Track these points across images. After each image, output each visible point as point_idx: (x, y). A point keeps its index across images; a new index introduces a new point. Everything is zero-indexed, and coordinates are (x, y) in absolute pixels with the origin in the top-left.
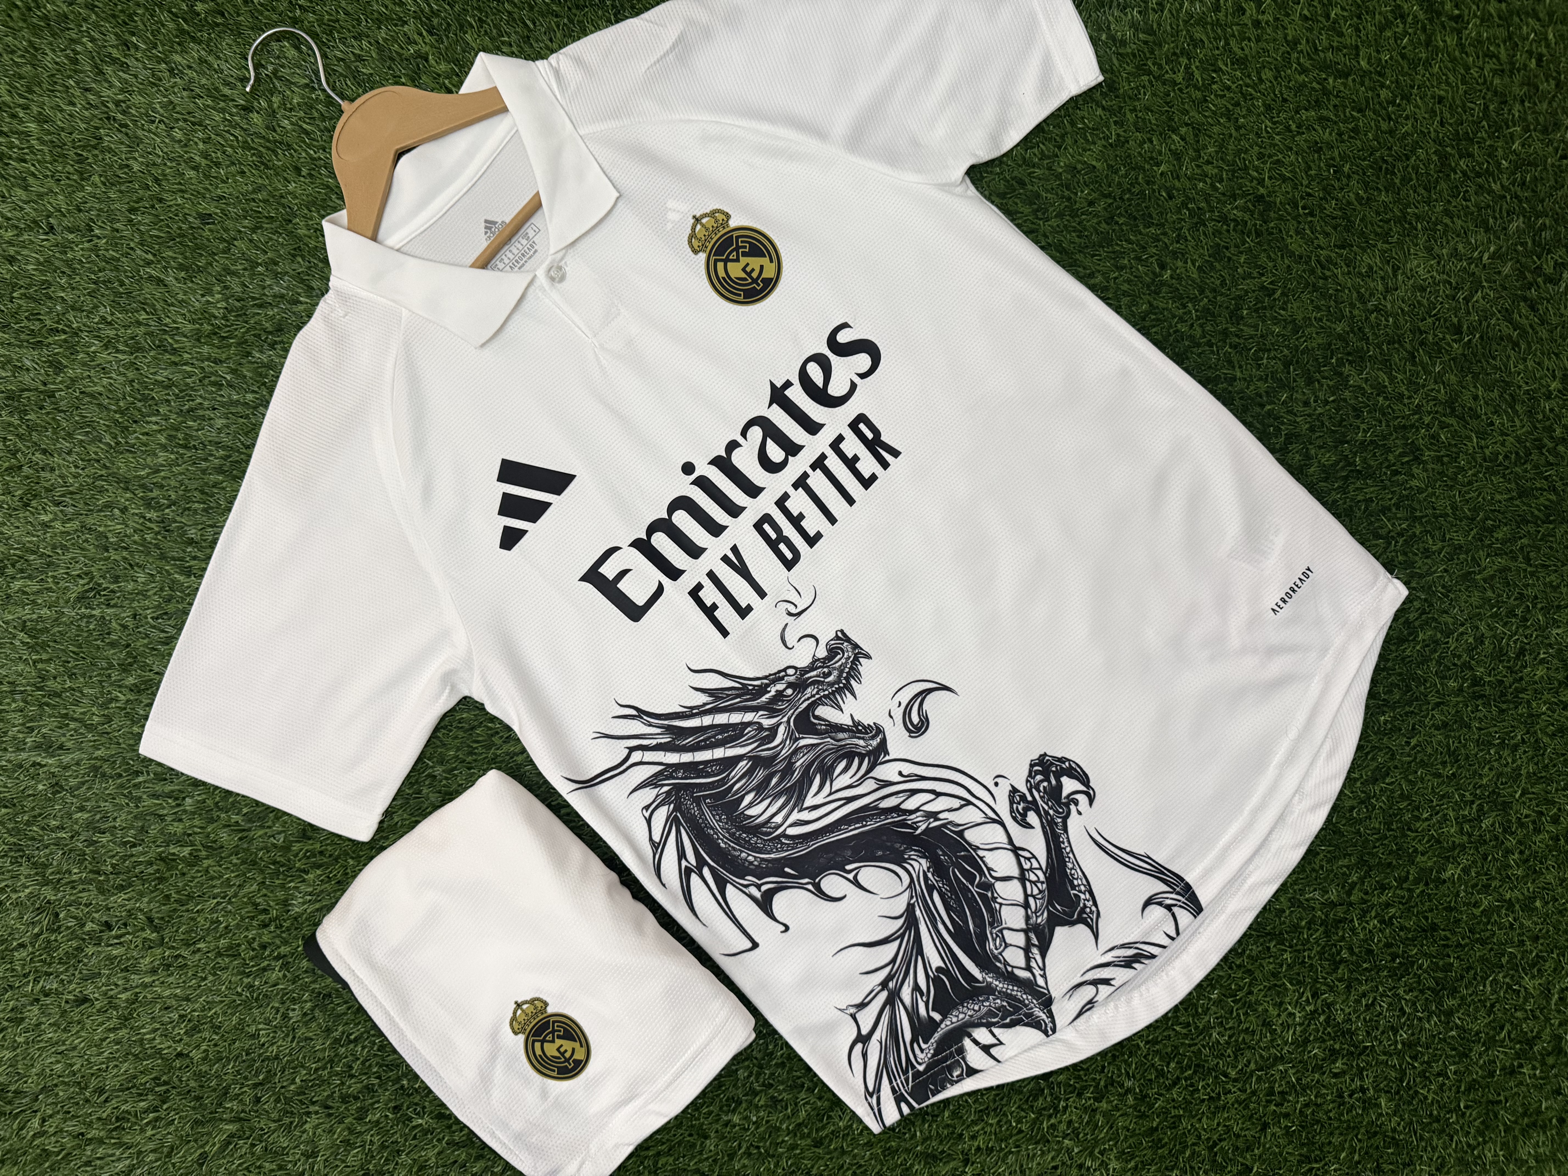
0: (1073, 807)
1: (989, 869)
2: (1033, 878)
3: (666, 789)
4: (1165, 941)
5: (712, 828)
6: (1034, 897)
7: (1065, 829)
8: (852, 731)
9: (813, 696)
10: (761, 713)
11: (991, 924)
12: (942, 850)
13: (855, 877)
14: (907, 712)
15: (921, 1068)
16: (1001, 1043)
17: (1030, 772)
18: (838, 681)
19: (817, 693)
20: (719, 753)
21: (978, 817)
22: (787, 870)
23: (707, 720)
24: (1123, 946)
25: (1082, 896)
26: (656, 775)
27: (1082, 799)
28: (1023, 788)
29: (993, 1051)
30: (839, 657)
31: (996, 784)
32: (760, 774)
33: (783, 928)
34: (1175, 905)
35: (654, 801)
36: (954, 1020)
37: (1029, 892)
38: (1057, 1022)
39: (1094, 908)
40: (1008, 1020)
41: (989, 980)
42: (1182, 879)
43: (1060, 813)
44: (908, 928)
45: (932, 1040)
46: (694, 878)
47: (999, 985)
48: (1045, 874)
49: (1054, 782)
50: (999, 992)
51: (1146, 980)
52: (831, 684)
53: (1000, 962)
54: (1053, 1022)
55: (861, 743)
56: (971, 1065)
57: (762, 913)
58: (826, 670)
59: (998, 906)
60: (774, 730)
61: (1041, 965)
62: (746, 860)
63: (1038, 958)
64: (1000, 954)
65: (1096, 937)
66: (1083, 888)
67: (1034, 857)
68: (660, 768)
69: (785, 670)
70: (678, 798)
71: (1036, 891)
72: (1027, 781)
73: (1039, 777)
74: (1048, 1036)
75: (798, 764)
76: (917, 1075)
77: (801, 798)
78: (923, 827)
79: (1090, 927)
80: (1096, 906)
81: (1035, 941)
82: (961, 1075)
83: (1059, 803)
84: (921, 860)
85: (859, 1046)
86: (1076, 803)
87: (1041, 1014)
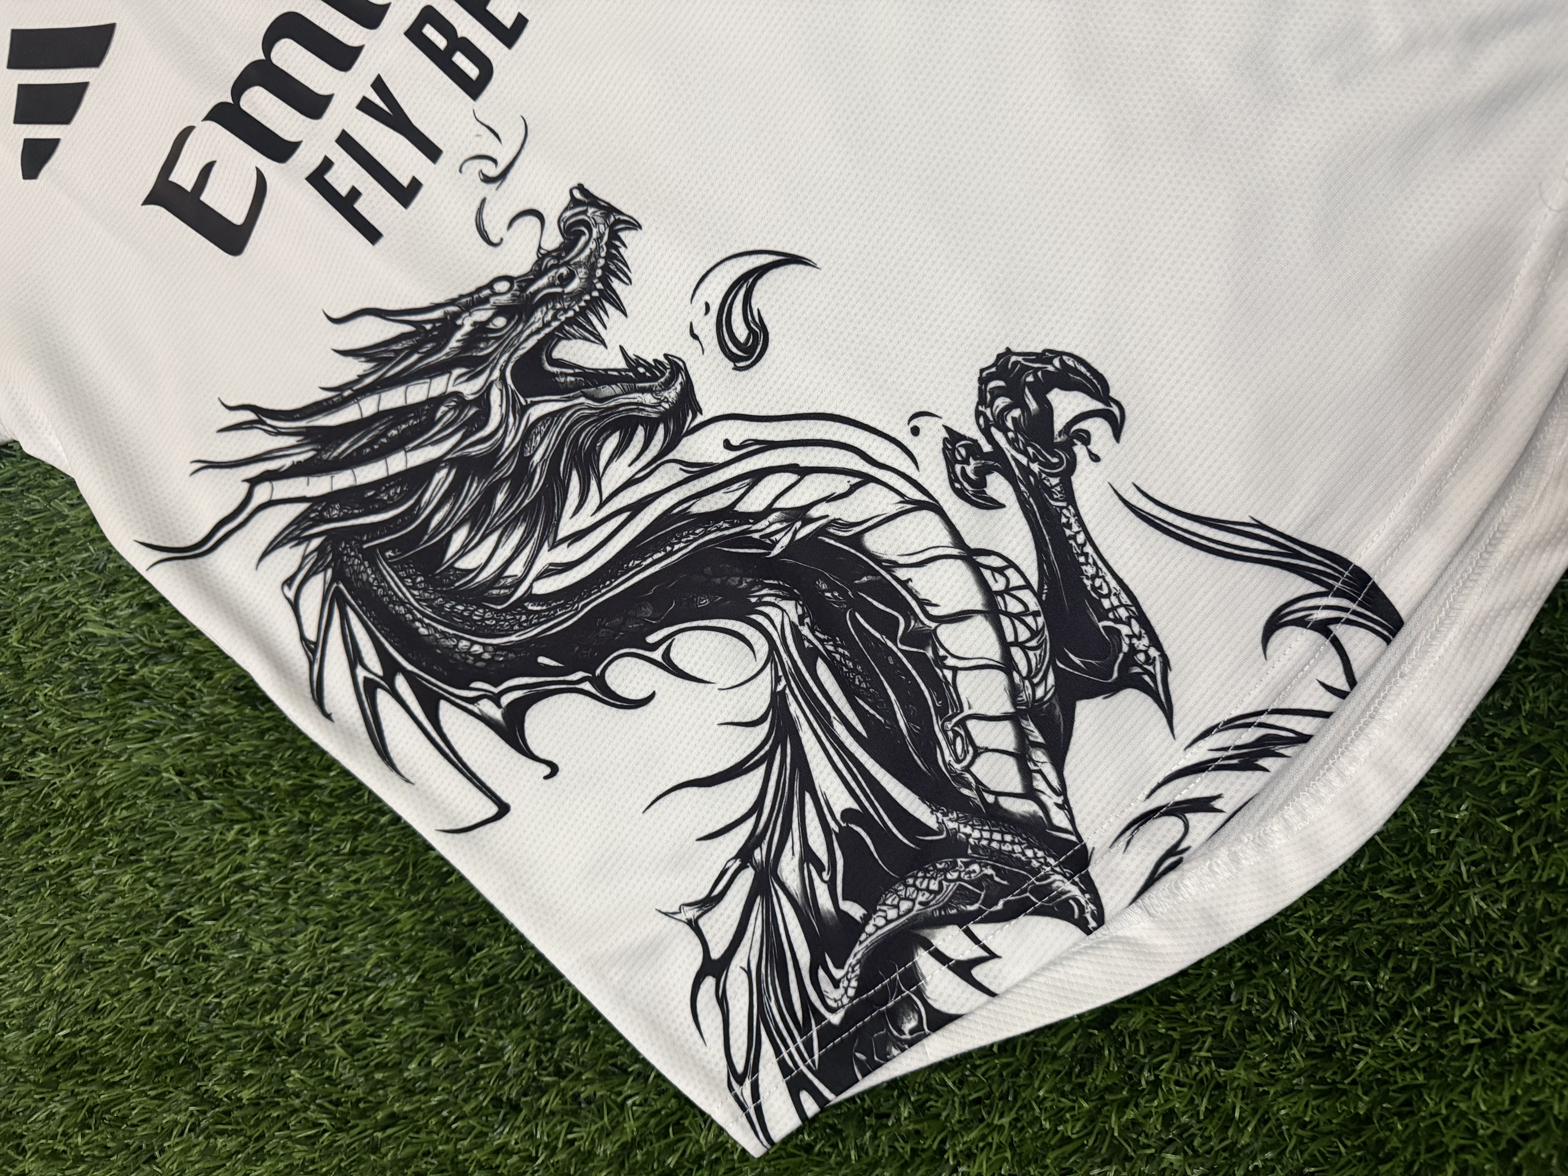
0: (1080, 450)
1: (923, 603)
2: (1014, 607)
3: (315, 543)
4: (1327, 702)
5: (402, 603)
6: (1022, 646)
7: (1070, 497)
8: (627, 379)
9: (546, 325)
10: (457, 372)
11: (942, 713)
12: (826, 580)
13: (666, 654)
14: (723, 323)
15: (835, 1019)
16: (993, 956)
17: (982, 393)
18: (588, 287)
19: (555, 318)
20: (397, 463)
21: (888, 503)
22: (542, 660)
23: (369, 406)
24: (1230, 724)
25: (1125, 630)
26: (298, 521)
27: (1098, 428)
28: (971, 430)
29: (978, 973)
30: (583, 240)
31: (915, 431)
32: (473, 490)
33: (547, 770)
34: (1337, 620)
35: (300, 568)
36: (892, 914)
37: (1010, 638)
38: (1104, 901)
39: (1153, 652)
40: (1000, 906)
41: (952, 825)
42: (1344, 563)
43: (1054, 466)
44: (779, 741)
45: (851, 960)
46: (383, 698)
47: (973, 833)
48: (1037, 595)
49: (1033, 405)
50: (975, 848)
51: (1296, 791)
52: (576, 296)
53: (968, 786)
54: (1096, 900)
55: (648, 398)
56: (936, 1005)
57: (507, 747)
58: (564, 271)
59: (949, 674)
60: (483, 400)
61: (1055, 783)
62: (468, 652)
63: (1049, 770)
64: (967, 769)
65: (1167, 710)
66: (1123, 613)
67: (1011, 564)
68: (303, 507)
69: (490, 285)
70: (338, 556)
71: (1024, 634)
72: (978, 414)
73: (1001, 402)
74: (1088, 932)
75: (537, 458)
76: (828, 1032)
77: (552, 522)
78: (785, 541)
79: (1152, 693)
80: (1158, 646)
81: (1037, 736)
82: (919, 1027)
83: (1050, 446)
84: (783, 604)
85: (709, 982)
86: (1085, 437)
87: (1068, 886)
